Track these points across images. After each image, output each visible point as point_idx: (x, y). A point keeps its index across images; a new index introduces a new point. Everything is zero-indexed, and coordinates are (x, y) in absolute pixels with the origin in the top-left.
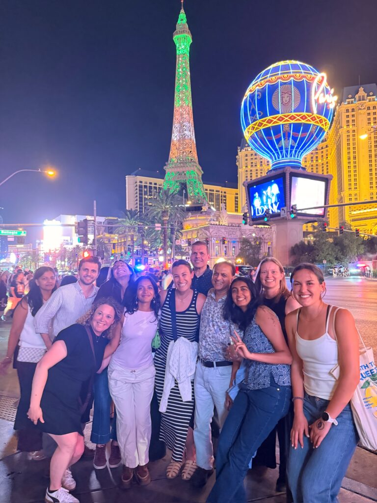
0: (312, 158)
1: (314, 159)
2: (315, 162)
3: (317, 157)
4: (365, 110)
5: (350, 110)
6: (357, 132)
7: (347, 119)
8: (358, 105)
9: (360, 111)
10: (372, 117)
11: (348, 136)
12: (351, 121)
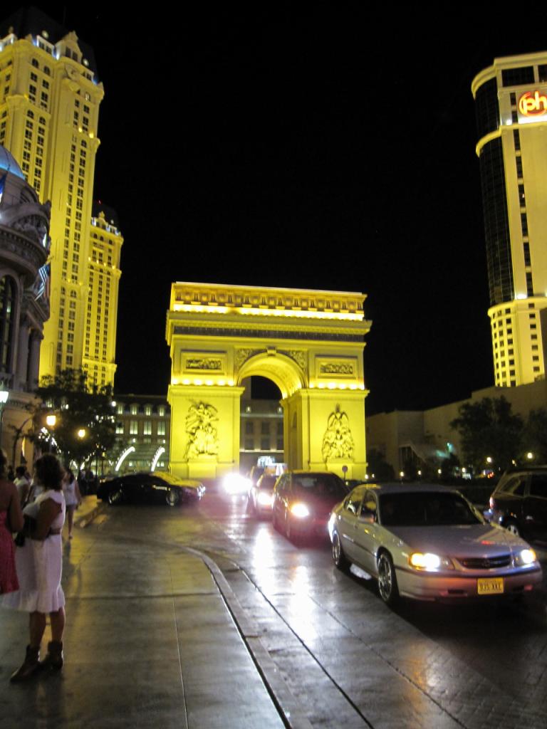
5: (41, 67)
6: (51, 127)
7: (33, 83)
8: (62, 65)
9: (67, 81)
10: (82, 114)
11: (30, 124)
12: (39, 93)
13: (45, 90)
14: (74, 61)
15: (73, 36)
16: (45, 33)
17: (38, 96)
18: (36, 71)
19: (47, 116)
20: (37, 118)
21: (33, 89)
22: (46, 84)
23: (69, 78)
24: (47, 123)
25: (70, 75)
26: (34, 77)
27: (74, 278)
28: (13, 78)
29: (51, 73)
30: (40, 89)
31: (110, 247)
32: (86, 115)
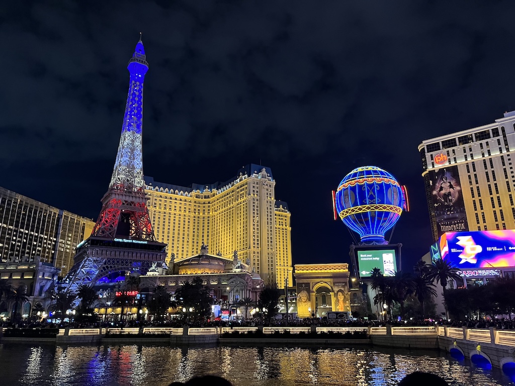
0: (195, 209)
1: (197, 211)
2: (197, 214)
3: (199, 210)
4: (267, 186)
5: (255, 183)
6: (260, 201)
7: (254, 189)
8: (261, 180)
11: (254, 203)
12: (255, 192)
13: (258, 190)
14: (265, 178)
15: (264, 169)
16: (256, 172)
17: (255, 193)
18: (254, 185)
19: (258, 198)
20: (256, 200)
21: (254, 191)
22: (257, 188)
26: (254, 187)
27: (271, 249)
28: (248, 188)
29: (259, 184)
30: (256, 190)
31: (286, 218)
32: (270, 193)
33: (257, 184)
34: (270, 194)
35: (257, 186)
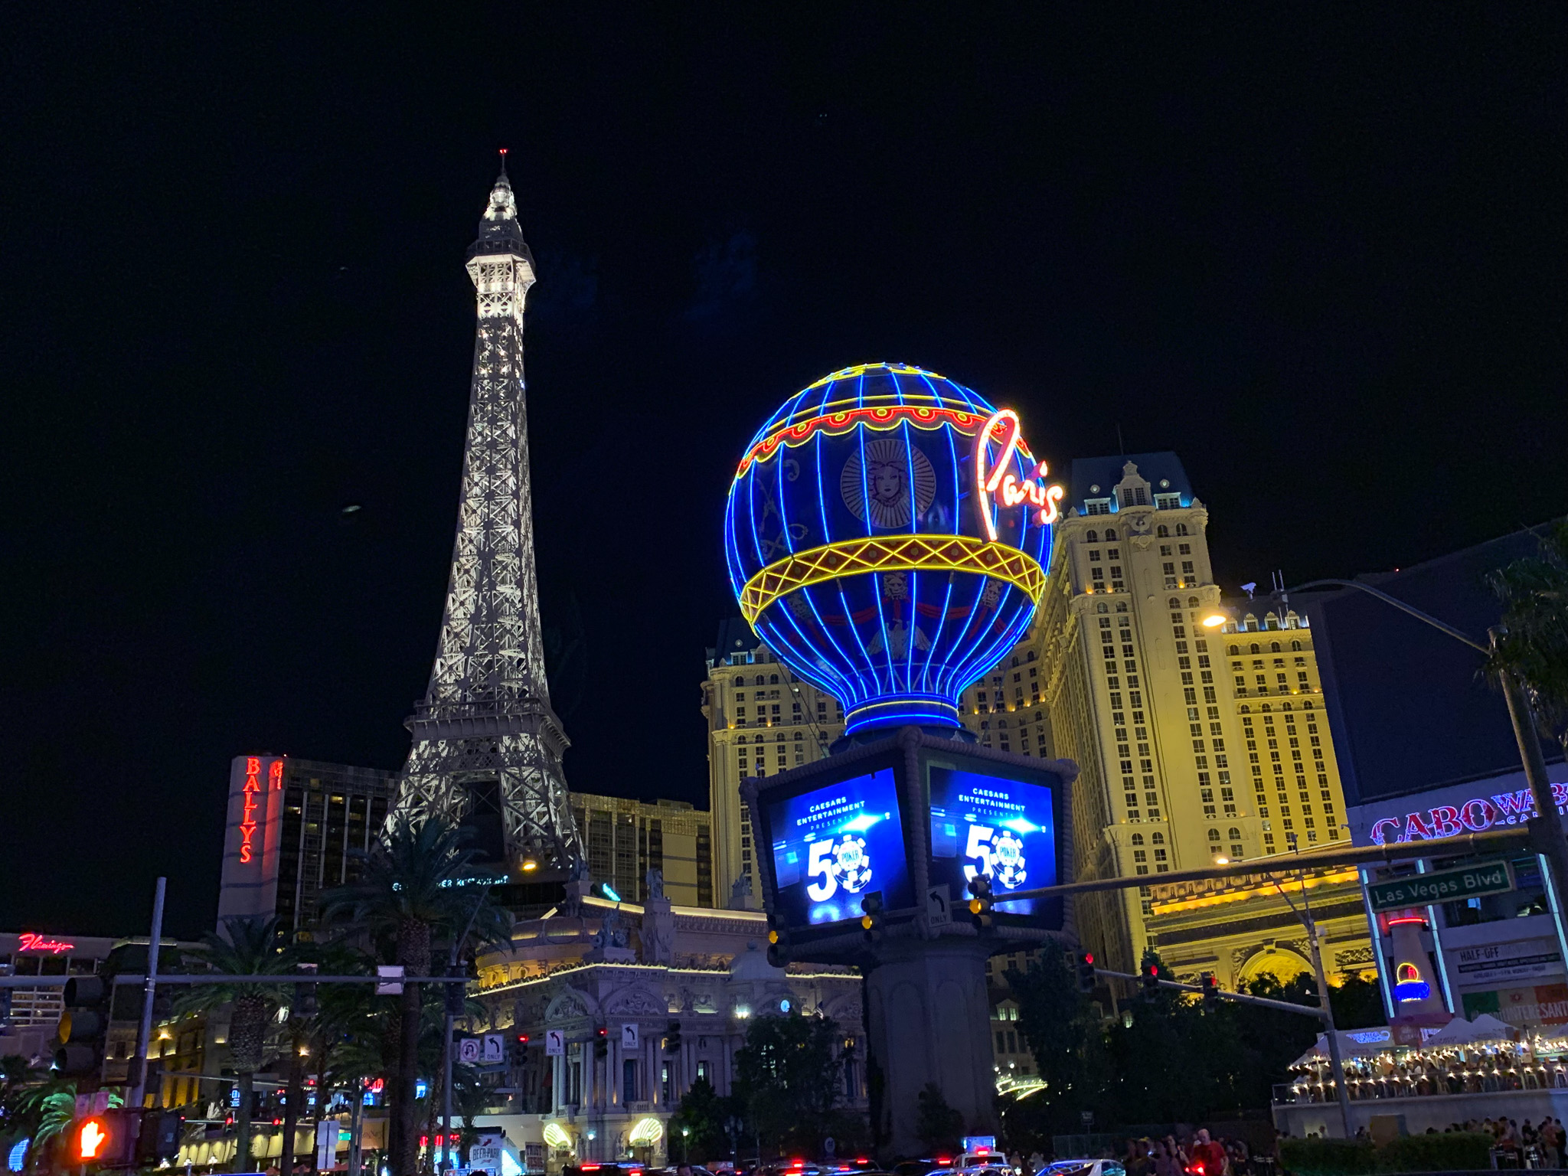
4: (1152, 538)
5: (1102, 536)
6: (1135, 610)
7: (1096, 564)
8: (1123, 519)
9: (1134, 539)
10: (1178, 560)
11: (1104, 623)
12: (1107, 573)
13: (1115, 563)
14: (1142, 501)
15: (1130, 468)
16: (1095, 489)
17: (1107, 577)
18: (1093, 547)
19: (1124, 596)
20: (1112, 609)
21: (1097, 573)
22: (1113, 554)
23: (1136, 533)
24: (1129, 607)
25: (1136, 528)
26: (1095, 555)
27: (1229, 809)
29: (1117, 536)
30: (1105, 564)
32: (1186, 558)
33: (1111, 535)
34: (1188, 566)
35: (1113, 545)
